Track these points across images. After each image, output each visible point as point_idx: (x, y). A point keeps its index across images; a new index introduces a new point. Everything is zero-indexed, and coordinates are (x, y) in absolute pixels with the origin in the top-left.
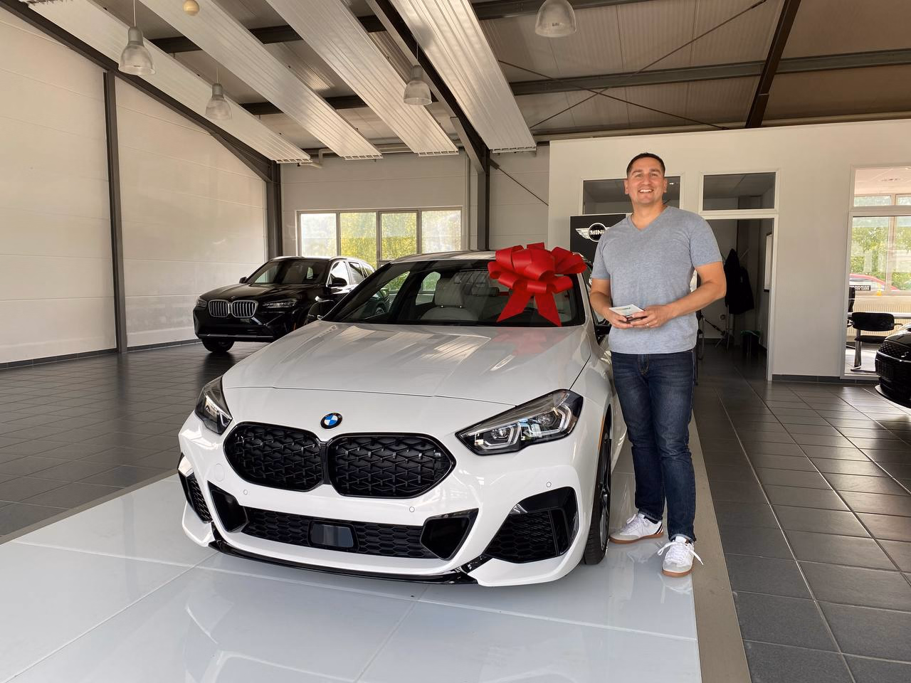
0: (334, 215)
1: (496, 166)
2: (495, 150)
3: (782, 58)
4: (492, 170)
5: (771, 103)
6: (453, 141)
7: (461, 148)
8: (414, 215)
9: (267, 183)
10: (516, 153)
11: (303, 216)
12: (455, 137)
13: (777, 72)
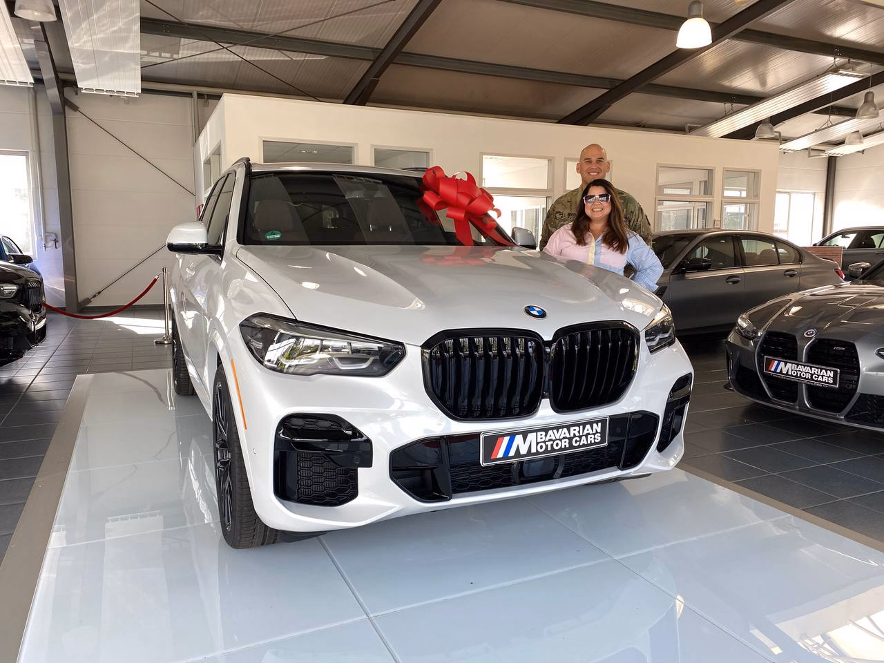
1: (75, 108)
2: (86, 89)
3: (403, 50)
4: (69, 113)
5: (379, 88)
6: (32, 69)
7: (39, 81)
10: (112, 98)
12: (35, 66)
13: (395, 61)
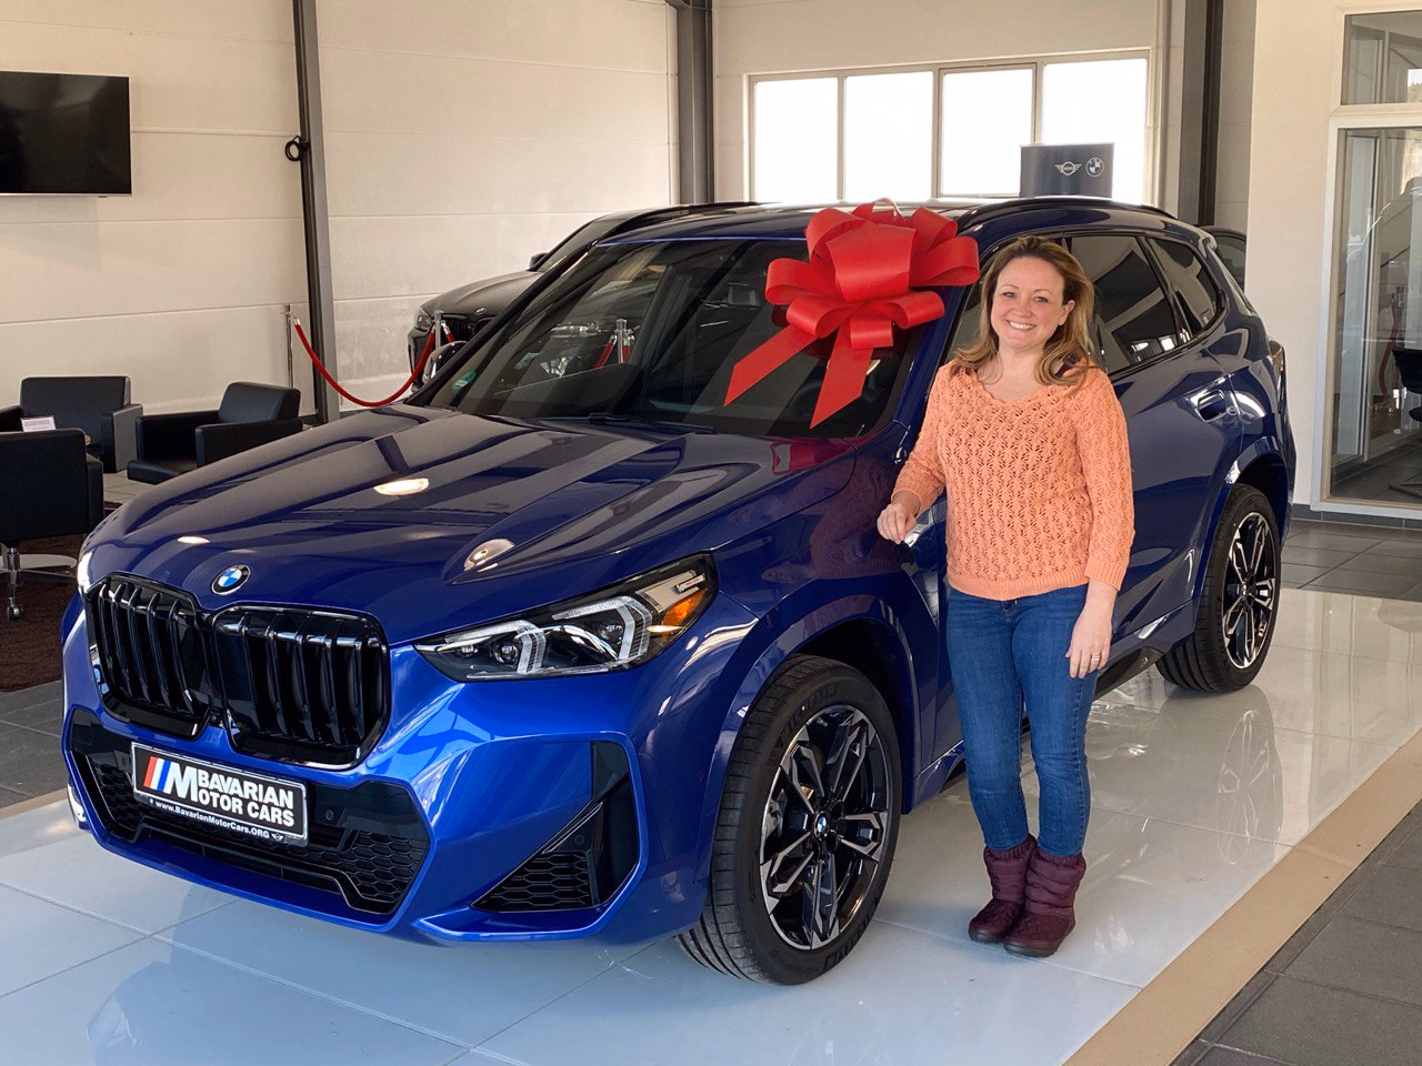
0: (834, 81)
8: (1028, 74)
9: (679, 9)
11: (760, 87)
